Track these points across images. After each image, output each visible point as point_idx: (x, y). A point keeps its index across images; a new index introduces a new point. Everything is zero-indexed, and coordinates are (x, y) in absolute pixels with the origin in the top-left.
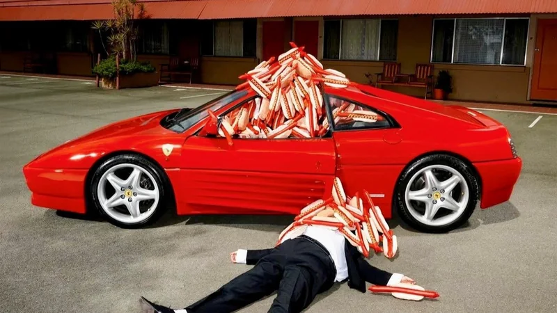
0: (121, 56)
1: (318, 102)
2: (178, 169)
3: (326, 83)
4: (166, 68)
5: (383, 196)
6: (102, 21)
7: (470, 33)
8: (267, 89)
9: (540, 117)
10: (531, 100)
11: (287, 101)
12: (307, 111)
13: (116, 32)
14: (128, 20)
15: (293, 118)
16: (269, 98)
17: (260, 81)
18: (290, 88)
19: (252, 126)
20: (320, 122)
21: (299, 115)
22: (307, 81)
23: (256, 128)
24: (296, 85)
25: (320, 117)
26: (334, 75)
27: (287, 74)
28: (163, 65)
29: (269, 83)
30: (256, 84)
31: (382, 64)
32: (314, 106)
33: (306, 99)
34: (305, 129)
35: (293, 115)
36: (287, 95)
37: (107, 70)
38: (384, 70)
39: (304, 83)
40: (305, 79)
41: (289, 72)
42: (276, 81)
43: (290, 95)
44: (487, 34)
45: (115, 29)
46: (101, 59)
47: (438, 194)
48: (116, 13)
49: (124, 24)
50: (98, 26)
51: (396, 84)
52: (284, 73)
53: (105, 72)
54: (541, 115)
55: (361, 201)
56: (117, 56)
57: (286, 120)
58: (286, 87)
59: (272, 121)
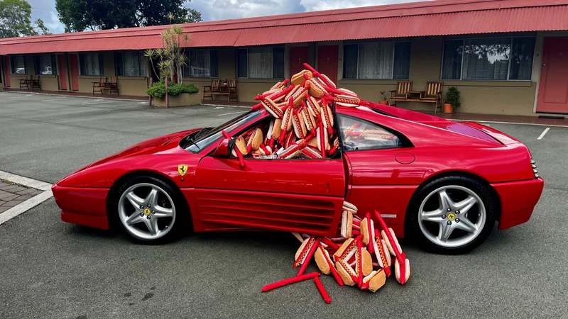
0: (169, 80)
1: (330, 122)
2: (193, 189)
3: (337, 103)
4: (208, 89)
5: (395, 216)
6: (152, 49)
7: (477, 52)
8: (280, 109)
9: (548, 129)
10: (537, 112)
11: (299, 121)
12: (318, 130)
13: (165, 58)
14: (175, 48)
15: (305, 138)
16: (281, 118)
17: (272, 102)
18: (303, 109)
19: (266, 146)
20: (331, 142)
21: (311, 135)
22: (319, 101)
23: (269, 148)
24: (308, 104)
25: (332, 136)
26: (346, 94)
27: (300, 94)
28: (205, 87)
29: (282, 104)
30: (270, 105)
31: (396, 82)
32: (325, 126)
33: (318, 119)
34: (316, 148)
35: (305, 135)
36: (299, 115)
37: (157, 91)
38: (398, 87)
39: (316, 103)
40: (317, 99)
41: (302, 92)
42: (288, 102)
43: (302, 115)
44: (492, 53)
45: (164, 56)
46: (153, 82)
47: (452, 215)
48: (165, 42)
49: (171, 52)
50: (149, 54)
51: (408, 100)
52: (297, 93)
53: (156, 94)
54: (548, 127)
55: (372, 222)
56: (166, 79)
57: (298, 139)
58: (298, 107)
59: (285, 141)
